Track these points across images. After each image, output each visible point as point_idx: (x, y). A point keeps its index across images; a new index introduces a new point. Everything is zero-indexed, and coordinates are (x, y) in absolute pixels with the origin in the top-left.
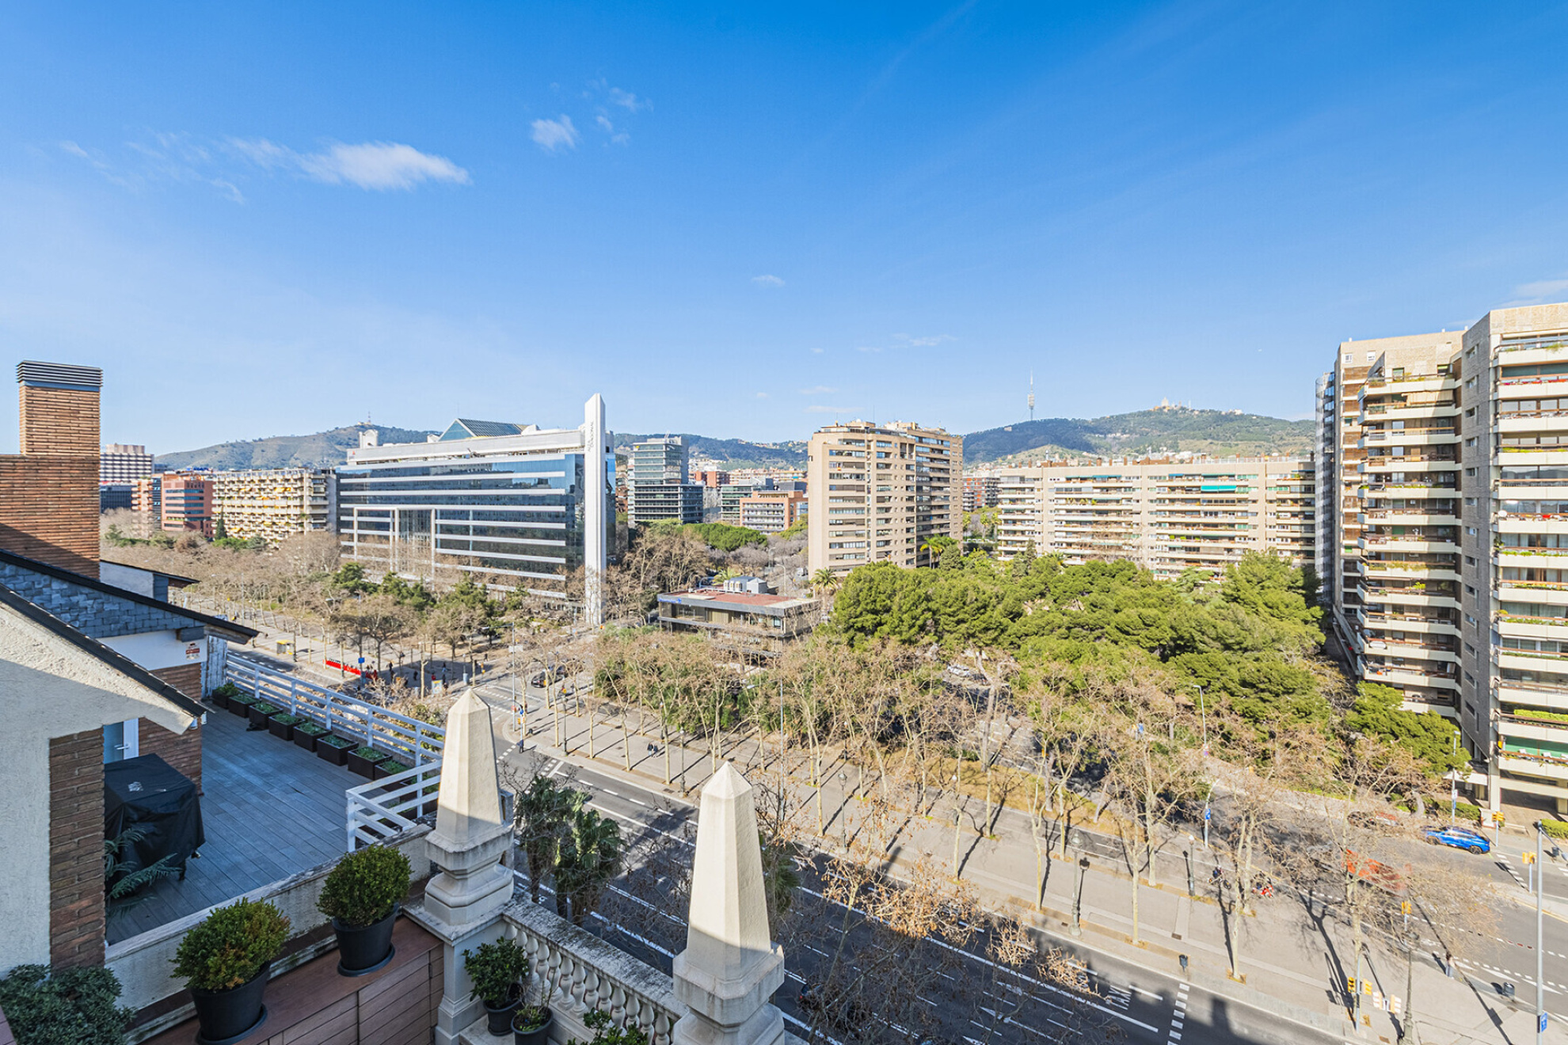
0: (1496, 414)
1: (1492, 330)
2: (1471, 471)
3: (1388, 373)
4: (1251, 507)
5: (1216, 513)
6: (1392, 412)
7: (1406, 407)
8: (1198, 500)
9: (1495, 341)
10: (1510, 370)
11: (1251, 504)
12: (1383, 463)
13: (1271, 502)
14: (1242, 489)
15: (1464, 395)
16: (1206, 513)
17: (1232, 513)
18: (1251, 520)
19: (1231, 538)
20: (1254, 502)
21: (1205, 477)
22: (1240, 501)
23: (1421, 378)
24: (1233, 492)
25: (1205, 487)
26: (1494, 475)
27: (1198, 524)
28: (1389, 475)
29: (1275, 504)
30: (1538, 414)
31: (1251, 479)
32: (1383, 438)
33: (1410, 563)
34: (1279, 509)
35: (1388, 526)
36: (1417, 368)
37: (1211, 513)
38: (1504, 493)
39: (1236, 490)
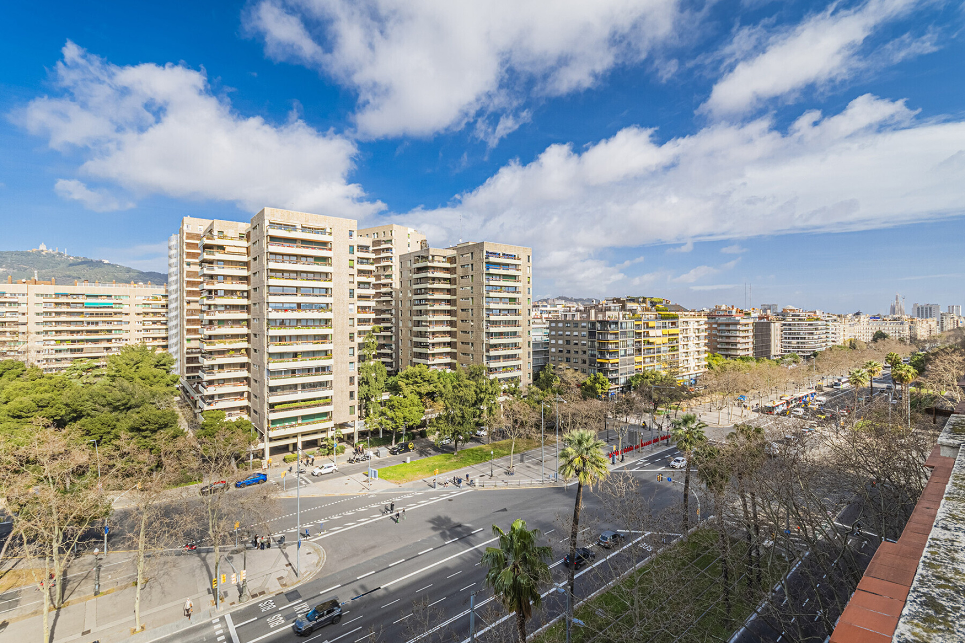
0: (267, 259)
1: (265, 217)
2: (255, 289)
3: (215, 233)
4: (124, 318)
5: (97, 323)
6: (218, 256)
7: (225, 253)
8: (82, 313)
9: (267, 223)
10: (273, 239)
11: (124, 316)
12: (213, 284)
13: (138, 314)
14: (117, 306)
15: (252, 250)
16: (88, 323)
17: (110, 322)
18: (124, 327)
19: (109, 340)
20: (127, 314)
21: (88, 296)
22: (116, 313)
23: (232, 238)
24: (112, 307)
25: (88, 304)
26: (266, 290)
27: (82, 331)
28: (216, 291)
29: (142, 316)
30: (283, 262)
31: (124, 298)
32: (213, 269)
33: (228, 341)
34: (145, 319)
35: (216, 320)
36: (229, 233)
37: (93, 323)
38: (272, 299)
39: (114, 306)
